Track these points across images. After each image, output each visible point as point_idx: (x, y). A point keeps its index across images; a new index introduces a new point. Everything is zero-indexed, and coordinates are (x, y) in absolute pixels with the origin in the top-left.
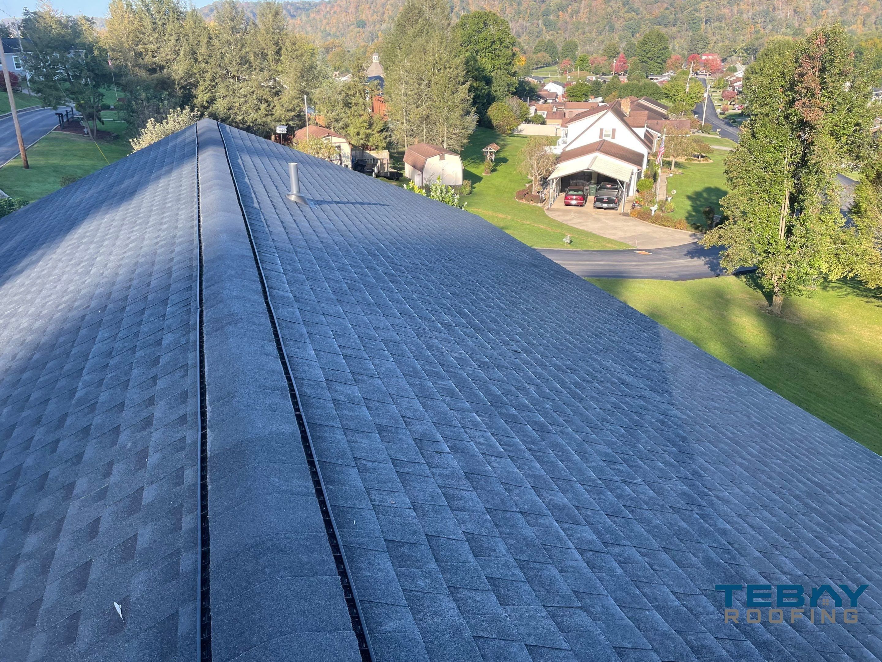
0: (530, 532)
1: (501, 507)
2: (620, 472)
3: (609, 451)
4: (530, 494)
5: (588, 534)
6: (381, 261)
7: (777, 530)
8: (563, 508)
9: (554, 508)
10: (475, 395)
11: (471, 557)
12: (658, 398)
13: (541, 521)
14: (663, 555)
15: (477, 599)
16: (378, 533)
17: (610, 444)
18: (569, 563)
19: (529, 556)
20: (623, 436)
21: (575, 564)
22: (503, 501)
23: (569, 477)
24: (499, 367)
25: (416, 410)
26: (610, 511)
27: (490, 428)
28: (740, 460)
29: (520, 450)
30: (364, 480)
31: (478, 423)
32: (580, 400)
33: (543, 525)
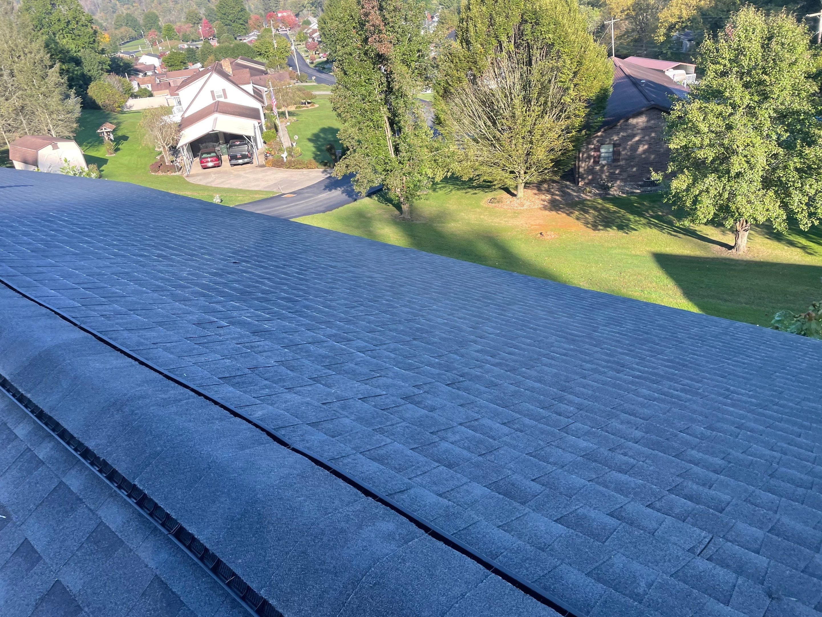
0: (323, 351)
1: (291, 344)
2: (362, 311)
3: (346, 302)
4: (307, 333)
5: (361, 343)
6: (61, 224)
7: (475, 316)
8: (335, 335)
9: (329, 336)
10: (223, 292)
11: (289, 372)
12: (361, 270)
13: (325, 345)
14: (415, 342)
15: (310, 389)
16: (209, 375)
17: (345, 299)
18: (359, 360)
19: (329, 362)
20: (350, 293)
21: (362, 359)
22: (291, 341)
23: (328, 320)
24: (229, 273)
25: (181, 309)
26: (368, 330)
27: (250, 307)
28: (433, 290)
29: (283, 314)
30: (172, 353)
31: (238, 306)
32: (306, 280)
33: (328, 346)
